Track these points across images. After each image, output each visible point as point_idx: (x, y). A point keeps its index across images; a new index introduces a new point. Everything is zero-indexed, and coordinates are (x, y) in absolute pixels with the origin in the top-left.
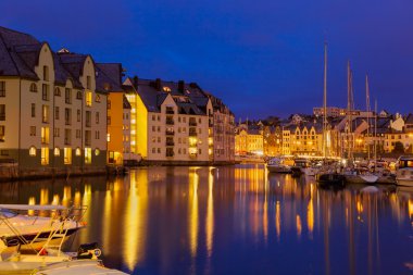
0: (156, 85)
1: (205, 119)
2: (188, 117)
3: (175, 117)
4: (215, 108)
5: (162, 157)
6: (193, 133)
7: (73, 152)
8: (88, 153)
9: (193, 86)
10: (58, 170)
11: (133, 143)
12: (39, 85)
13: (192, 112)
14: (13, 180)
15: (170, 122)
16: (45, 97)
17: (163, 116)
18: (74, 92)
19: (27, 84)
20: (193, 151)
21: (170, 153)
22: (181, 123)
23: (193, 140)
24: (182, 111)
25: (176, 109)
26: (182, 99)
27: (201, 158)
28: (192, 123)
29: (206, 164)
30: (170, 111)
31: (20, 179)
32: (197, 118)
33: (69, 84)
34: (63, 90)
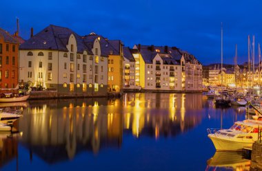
0: (151, 48)
1: (179, 67)
2: (169, 66)
3: (161, 66)
4: (187, 61)
5: (153, 88)
6: (172, 75)
7: (88, 86)
8: (96, 86)
9: (174, 48)
10: (79, 94)
11: (137, 80)
12: (69, 54)
13: (172, 64)
14: (54, 98)
15: (158, 69)
16: (72, 59)
17: (154, 65)
18: (88, 57)
19: (62, 54)
20: (172, 85)
21: (158, 86)
22: (165, 69)
23: (172, 79)
24: (166, 63)
25: (162, 62)
26: (167, 56)
27: (177, 89)
28: (172, 69)
29: (180, 92)
30: (158, 63)
31: (58, 98)
32: (175, 67)
33: (85, 53)
34: (82, 56)
